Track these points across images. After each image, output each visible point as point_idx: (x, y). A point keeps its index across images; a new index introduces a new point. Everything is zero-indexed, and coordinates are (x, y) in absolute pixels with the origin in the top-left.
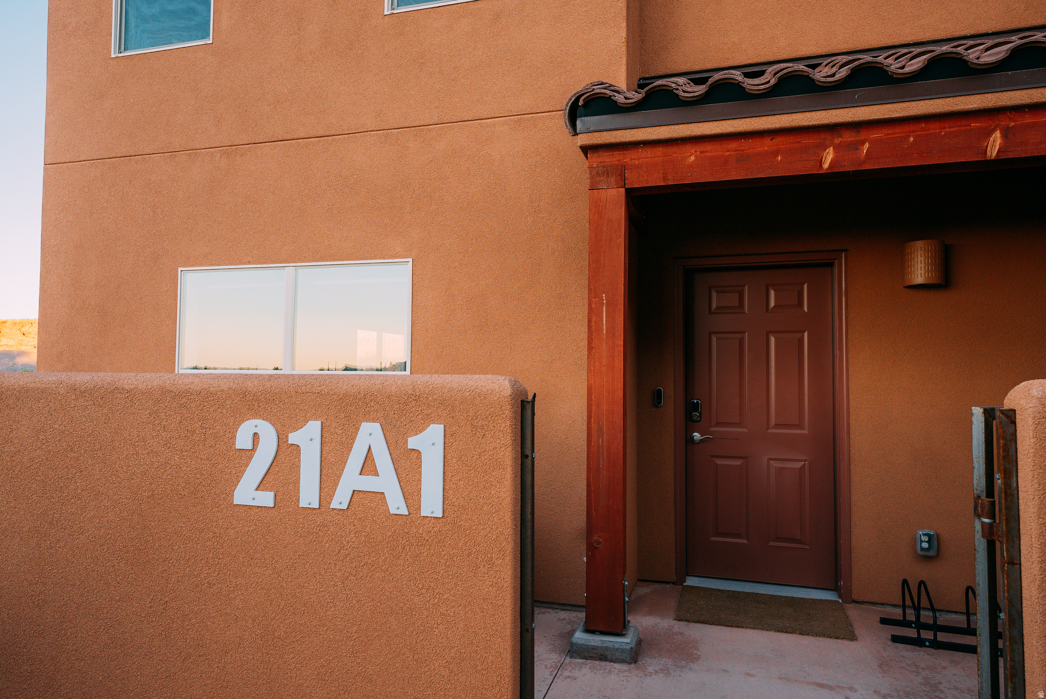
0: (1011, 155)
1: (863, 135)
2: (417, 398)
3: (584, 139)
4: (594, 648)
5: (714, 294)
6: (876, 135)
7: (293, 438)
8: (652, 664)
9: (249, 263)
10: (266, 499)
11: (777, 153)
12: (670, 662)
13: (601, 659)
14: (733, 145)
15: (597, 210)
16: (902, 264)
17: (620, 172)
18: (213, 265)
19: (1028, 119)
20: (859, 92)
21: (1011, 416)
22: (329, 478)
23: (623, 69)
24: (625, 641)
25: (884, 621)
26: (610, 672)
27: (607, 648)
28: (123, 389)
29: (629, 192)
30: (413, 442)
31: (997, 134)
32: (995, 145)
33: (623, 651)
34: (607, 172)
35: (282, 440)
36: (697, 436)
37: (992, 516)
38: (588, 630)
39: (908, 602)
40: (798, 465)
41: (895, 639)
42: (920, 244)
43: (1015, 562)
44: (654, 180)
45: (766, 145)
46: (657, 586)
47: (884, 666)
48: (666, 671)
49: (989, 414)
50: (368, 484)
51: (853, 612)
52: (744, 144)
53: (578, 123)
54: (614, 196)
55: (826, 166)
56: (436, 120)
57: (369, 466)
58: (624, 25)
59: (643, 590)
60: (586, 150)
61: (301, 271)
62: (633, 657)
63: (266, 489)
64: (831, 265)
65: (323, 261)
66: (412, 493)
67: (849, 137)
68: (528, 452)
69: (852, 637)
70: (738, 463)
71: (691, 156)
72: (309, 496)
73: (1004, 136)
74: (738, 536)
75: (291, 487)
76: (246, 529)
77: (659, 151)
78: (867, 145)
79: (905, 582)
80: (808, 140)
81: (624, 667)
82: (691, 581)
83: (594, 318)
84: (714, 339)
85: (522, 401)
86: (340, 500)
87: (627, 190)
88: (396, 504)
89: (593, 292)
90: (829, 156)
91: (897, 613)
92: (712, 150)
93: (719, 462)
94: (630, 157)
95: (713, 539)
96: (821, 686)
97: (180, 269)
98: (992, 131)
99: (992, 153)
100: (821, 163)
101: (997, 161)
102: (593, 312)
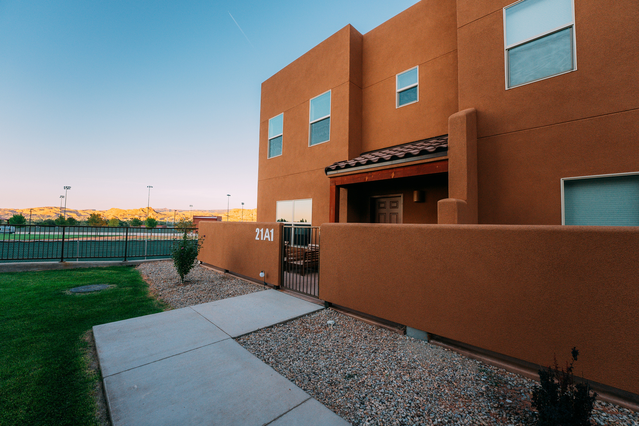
0: (395, 177)
3: (328, 176)
5: (381, 204)
6: (374, 174)
9: (287, 200)
11: (359, 178)
17: (334, 182)
18: (281, 200)
20: (369, 165)
22: (264, 236)
30: (271, 231)
31: (393, 173)
34: (332, 182)
35: (260, 231)
44: (341, 183)
45: (357, 176)
50: (267, 237)
52: (353, 176)
53: (328, 173)
54: (334, 187)
55: (366, 180)
57: (267, 235)
58: (348, 146)
60: (329, 178)
61: (295, 201)
63: (258, 238)
65: (297, 199)
66: (270, 238)
67: (370, 174)
71: (345, 179)
72: (262, 239)
73: (394, 173)
76: (257, 243)
77: (340, 178)
78: (373, 176)
80: (363, 175)
84: (380, 215)
86: (265, 239)
87: (336, 186)
89: (330, 207)
90: (367, 178)
94: (336, 179)
97: (277, 202)
98: (392, 172)
99: (392, 177)
100: (365, 179)
101: (393, 179)
102: (330, 210)
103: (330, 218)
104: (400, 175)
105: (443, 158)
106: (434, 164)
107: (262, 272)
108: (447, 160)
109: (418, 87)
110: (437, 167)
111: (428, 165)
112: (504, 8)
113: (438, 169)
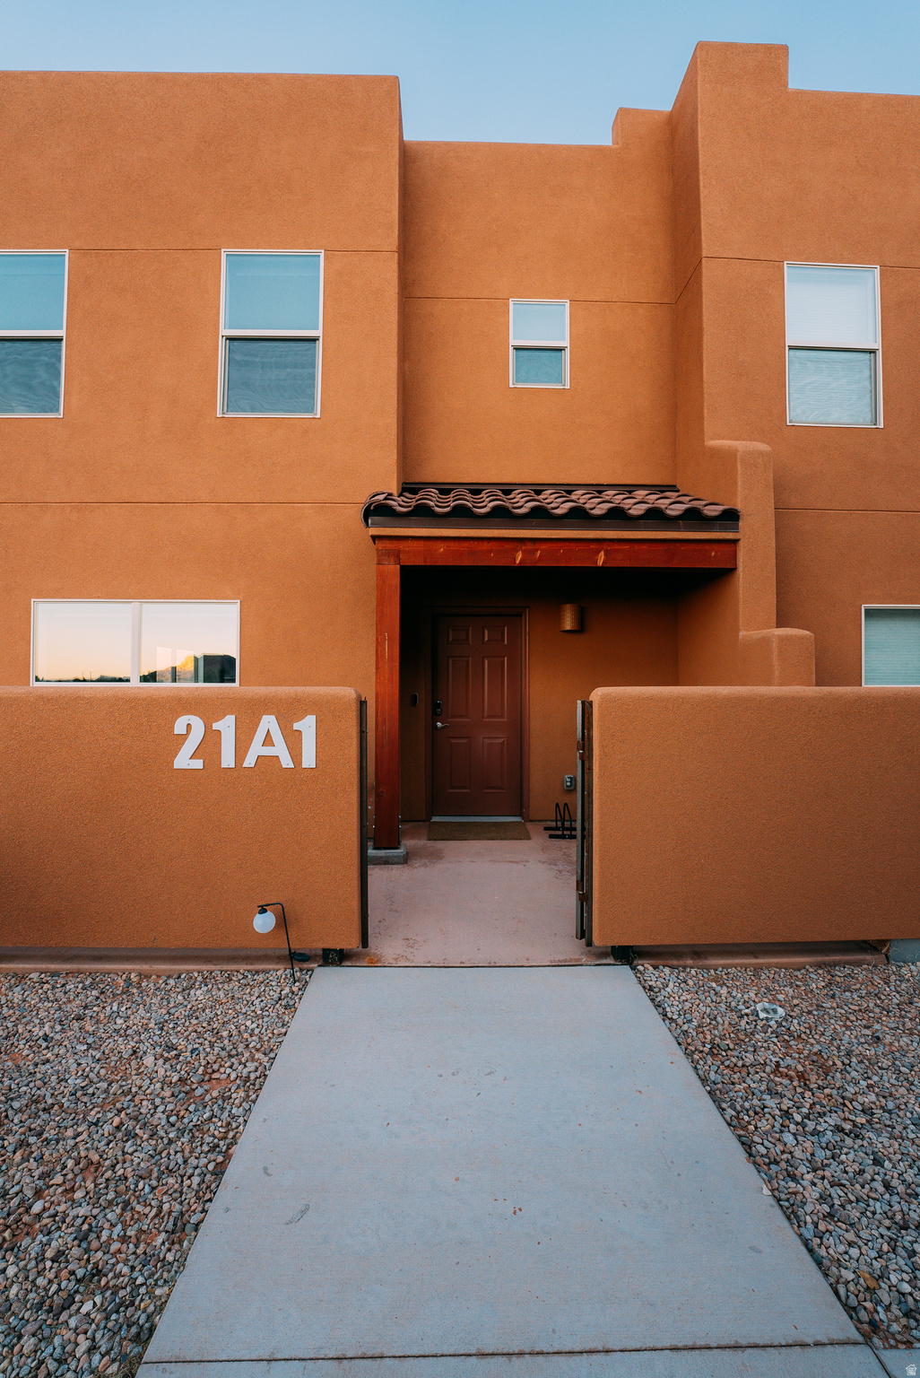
0: (608, 565)
1: (537, 546)
2: (299, 700)
3: (374, 531)
4: (381, 857)
5: (451, 631)
6: (544, 547)
7: (216, 726)
8: (417, 863)
9: (99, 597)
10: (198, 764)
11: (490, 552)
12: (427, 861)
13: (385, 864)
14: (466, 544)
15: (381, 577)
16: (558, 619)
17: (397, 555)
18: (64, 598)
19: (616, 547)
20: (535, 521)
21: (591, 704)
22: (241, 751)
23: (395, 480)
24: (400, 851)
25: (546, 829)
26: (392, 869)
27: (389, 857)
28: (84, 697)
29: (402, 568)
30: (296, 726)
31: (602, 553)
32: (601, 559)
33: (399, 857)
34: (388, 553)
35: (208, 727)
36: (439, 724)
37: (583, 750)
38: (375, 848)
39: (559, 818)
40: (501, 741)
41: (551, 836)
42: (568, 606)
43: (591, 769)
44: (419, 562)
45: (486, 546)
46: (414, 823)
47: (544, 849)
48: (425, 865)
49: (583, 703)
50: (268, 751)
51: (529, 826)
53: (370, 521)
54: (394, 570)
55: (518, 562)
56: (259, 500)
57: (268, 741)
58: (395, 451)
59: (407, 826)
60: (374, 538)
61: (144, 605)
62: (405, 860)
63: (197, 758)
64: (521, 616)
65: (165, 598)
66: (296, 753)
67: (530, 546)
68: (364, 730)
69: (529, 838)
70: (465, 741)
71: (441, 548)
72: (228, 760)
73: (605, 555)
74: (465, 788)
75: (215, 756)
76: (183, 783)
77: (421, 543)
78: (539, 552)
79: (557, 805)
80: (507, 546)
81: (400, 866)
82: (435, 819)
83: (380, 649)
84: (450, 661)
85: (361, 701)
86: (250, 761)
87: (401, 566)
88: (287, 762)
89: (379, 632)
90: (519, 557)
91: (553, 824)
92: (454, 546)
93: (453, 741)
94: (402, 545)
95: (449, 791)
96: (512, 862)
97: (32, 600)
98: (600, 551)
99: (600, 563)
100: (515, 560)
101: (602, 567)
102: (379, 644)
103: (377, 668)
104: (620, 561)
105: (730, 536)
106: (707, 547)
107: (263, 911)
108: (735, 541)
109: (568, 350)
110: (713, 554)
111: (693, 546)
112: (785, 262)
113: (714, 558)
